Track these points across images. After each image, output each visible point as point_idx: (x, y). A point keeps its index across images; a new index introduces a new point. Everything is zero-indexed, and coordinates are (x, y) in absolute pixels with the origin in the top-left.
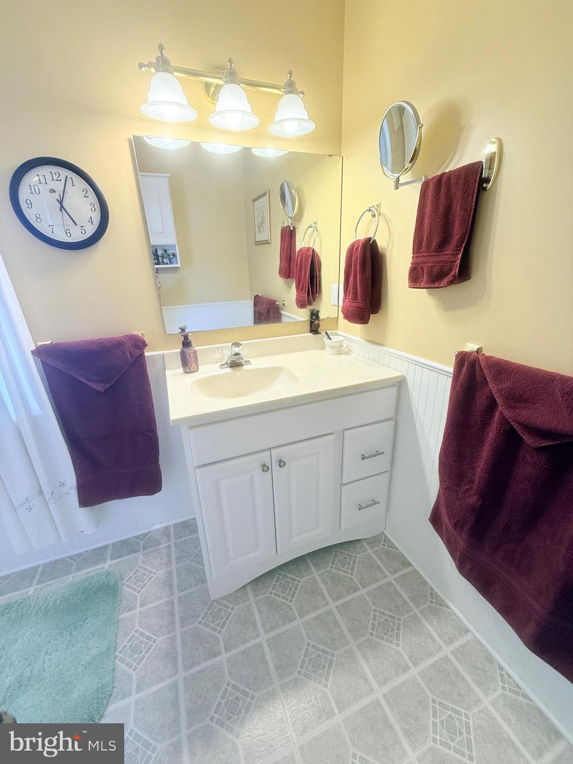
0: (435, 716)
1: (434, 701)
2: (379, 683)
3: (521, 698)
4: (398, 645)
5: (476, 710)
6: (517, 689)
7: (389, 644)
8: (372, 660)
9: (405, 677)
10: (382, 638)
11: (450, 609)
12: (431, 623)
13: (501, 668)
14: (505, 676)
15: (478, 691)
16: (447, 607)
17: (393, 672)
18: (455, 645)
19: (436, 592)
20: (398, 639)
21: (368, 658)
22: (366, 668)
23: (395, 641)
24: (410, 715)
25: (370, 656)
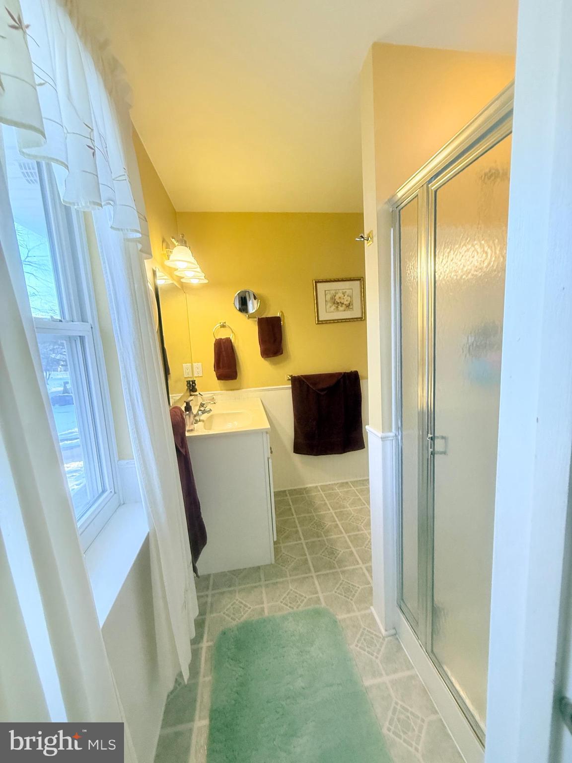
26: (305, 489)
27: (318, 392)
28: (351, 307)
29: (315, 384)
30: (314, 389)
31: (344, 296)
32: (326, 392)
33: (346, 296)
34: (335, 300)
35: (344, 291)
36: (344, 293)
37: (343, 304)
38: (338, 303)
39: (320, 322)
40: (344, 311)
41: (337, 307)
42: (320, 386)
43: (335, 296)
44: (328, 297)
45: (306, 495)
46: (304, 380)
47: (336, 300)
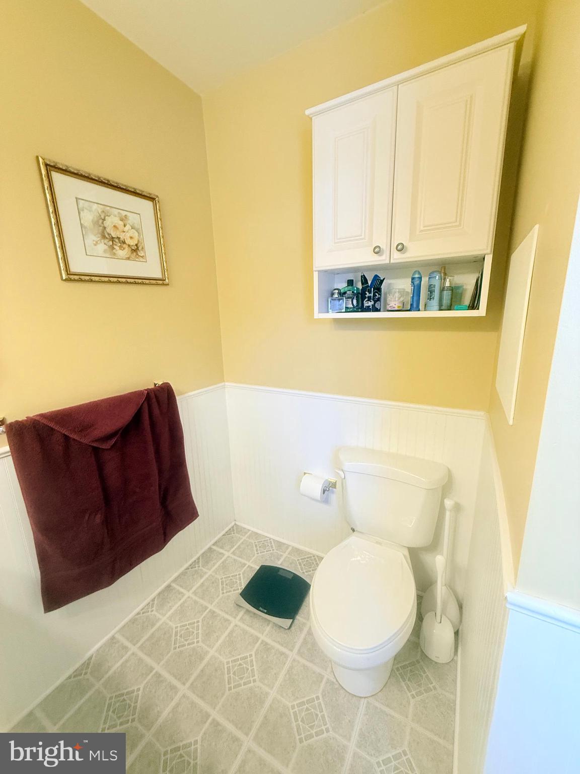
0: (184, 646)
1: (175, 648)
2: (176, 693)
3: (156, 602)
4: (138, 690)
5: (170, 623)
6: (150, 604)
7: (140, 698)
8: (158, 708)
9: (165, 674)
10: (135, 708)
11: (93, 655)
12: (110, 668)
13: (138, 614)
14: (143, 611)
15: (158, 625)
16: (90, 658)
17: (164, 684)
18: (127, 643)
19: (74, 672)
20: (133, 692)
21: (158, 711)
22: (168, 709)
23: (135, 693)
24: (190, 661)
25: (156, 711)
26: (87, 664)
27: (95, 445)
28: (141, 253)
29: (84, 428)
30: (83, 440)
31: (125, 226)
32: (113, 441)
33: (128, 227)
34: (105, 228)
35: (124, 213)
36: (124, 219)
37: (124, 242)
38: (112, 239)
39: (73, 278)
40: (128, 259)
41: (112, 248)
42: (98, 432)
43: (104, 220)
44: (88, 218)
45: (98, 685)
46: (52, 425)
47: (108, 230)
